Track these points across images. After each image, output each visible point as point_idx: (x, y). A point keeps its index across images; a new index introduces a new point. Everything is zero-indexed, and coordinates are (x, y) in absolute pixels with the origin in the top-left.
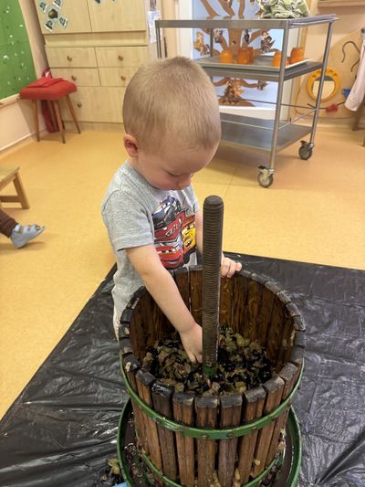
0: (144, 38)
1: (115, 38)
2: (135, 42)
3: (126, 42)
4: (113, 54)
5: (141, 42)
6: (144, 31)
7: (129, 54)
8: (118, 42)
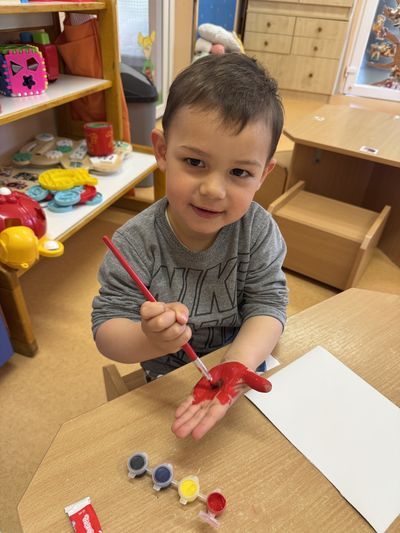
0: (348, 14)
1: (319, 11)
2: (337, 16)
3: (328, 15)
4: (313, 25)
5: (343, 17)
6: (349, 8)
7: (328, 26)
8: (321, 15)
